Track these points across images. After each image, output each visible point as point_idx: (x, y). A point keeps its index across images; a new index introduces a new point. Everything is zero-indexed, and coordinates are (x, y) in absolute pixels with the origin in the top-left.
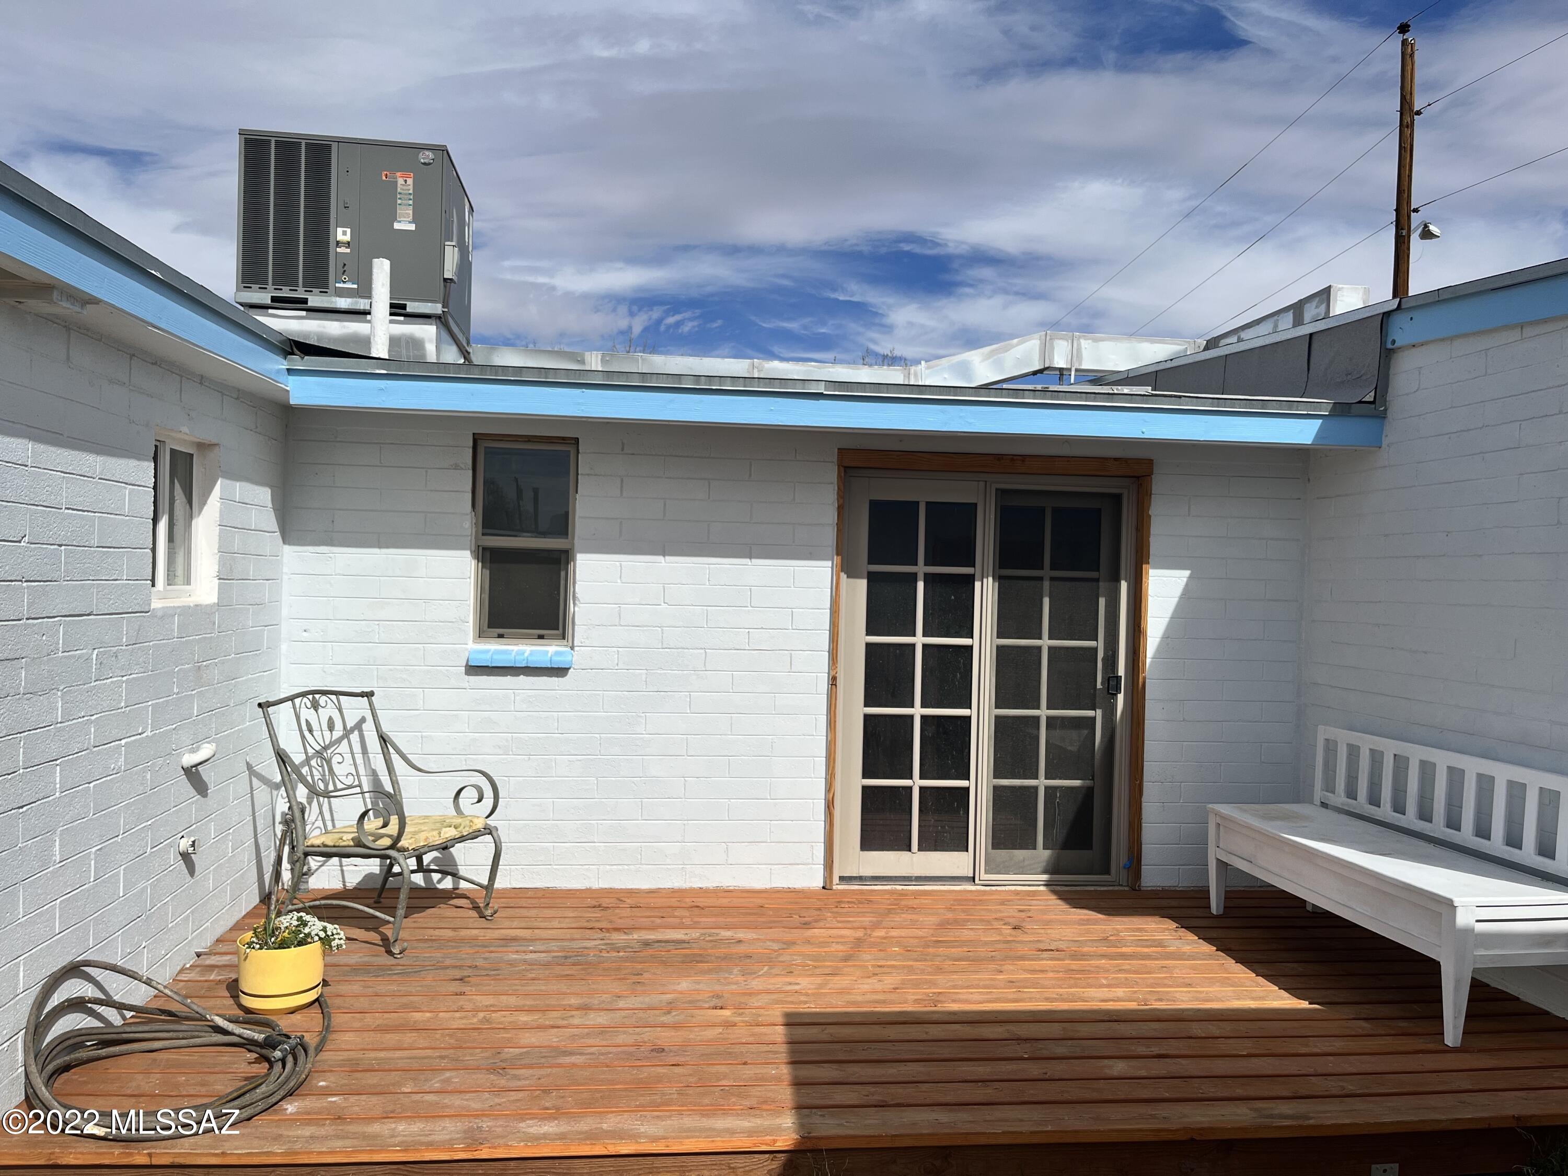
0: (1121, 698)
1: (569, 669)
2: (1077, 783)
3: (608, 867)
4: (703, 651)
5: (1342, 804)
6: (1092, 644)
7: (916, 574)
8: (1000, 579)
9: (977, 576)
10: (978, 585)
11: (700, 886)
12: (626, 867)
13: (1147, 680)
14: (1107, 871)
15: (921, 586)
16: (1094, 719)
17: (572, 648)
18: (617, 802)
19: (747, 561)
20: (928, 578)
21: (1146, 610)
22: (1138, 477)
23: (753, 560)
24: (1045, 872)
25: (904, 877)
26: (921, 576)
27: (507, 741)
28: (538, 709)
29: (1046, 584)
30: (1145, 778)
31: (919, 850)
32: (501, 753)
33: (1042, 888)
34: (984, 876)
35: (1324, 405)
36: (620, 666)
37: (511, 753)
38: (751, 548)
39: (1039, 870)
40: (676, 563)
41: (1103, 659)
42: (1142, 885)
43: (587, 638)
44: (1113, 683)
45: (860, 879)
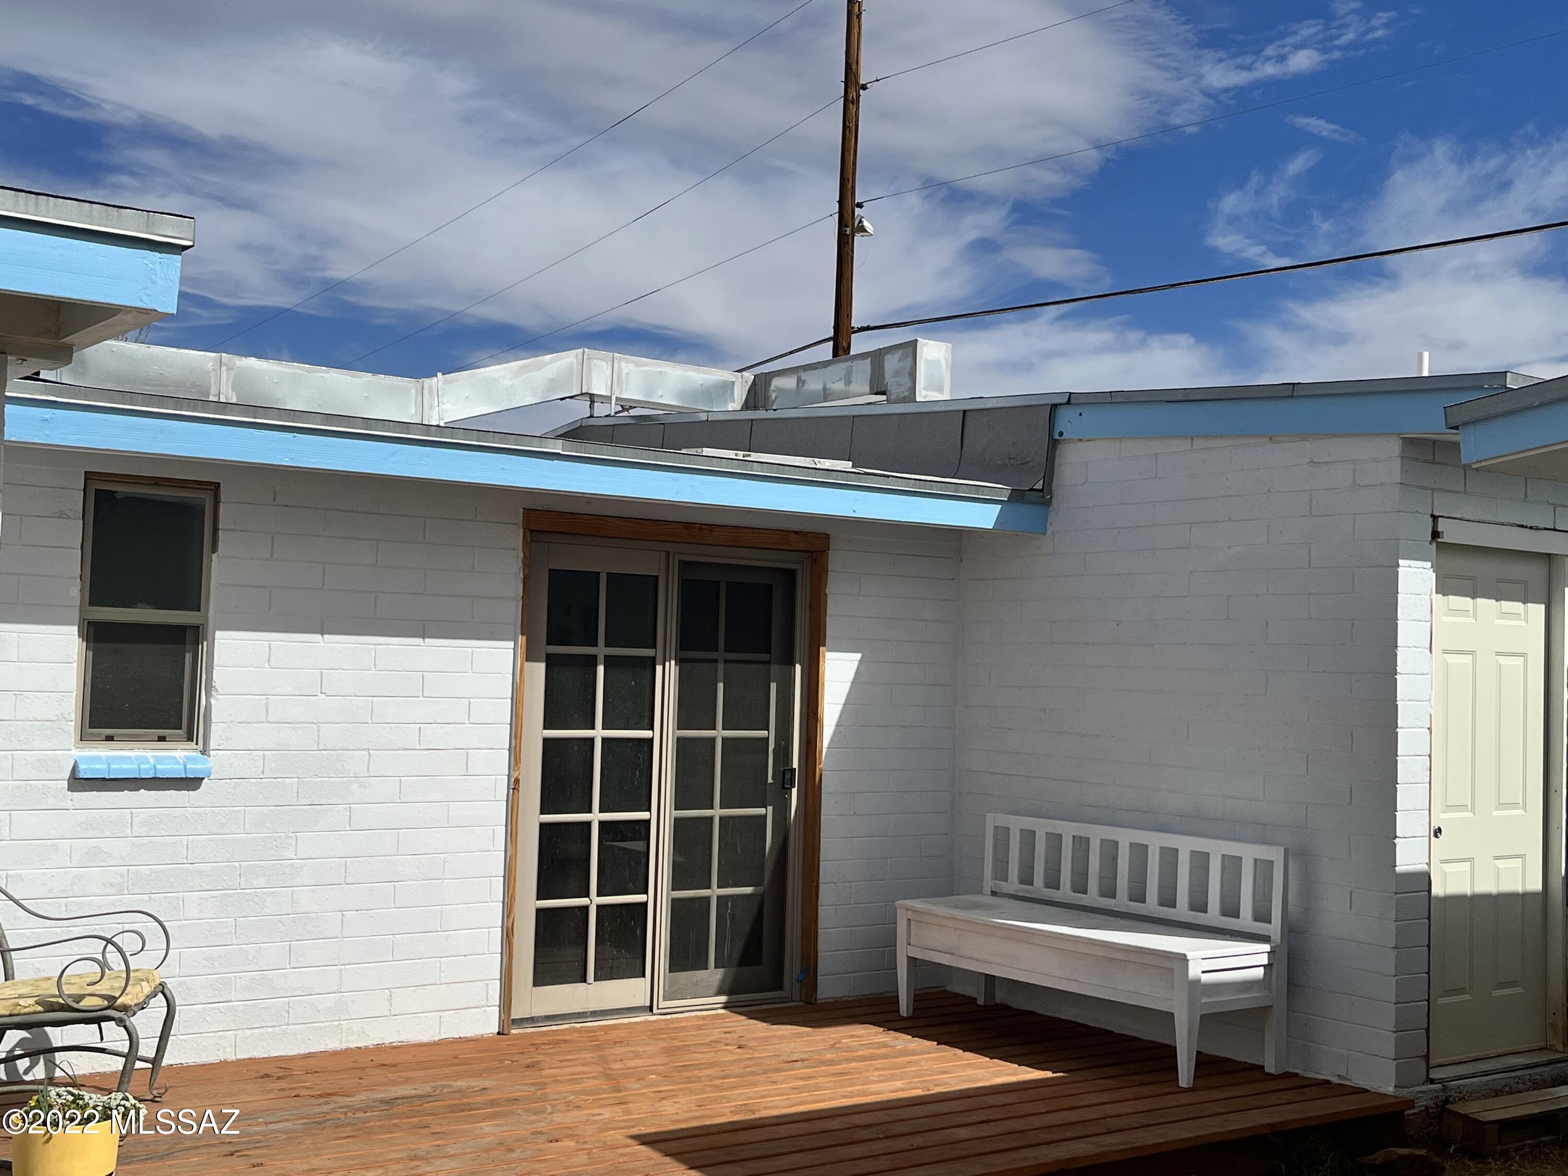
0: (794, 791)
1: (203, 779)
2: (748, 890)
3: (247, 1031)
4: (366, 753)
5: (1017, 891)
6: (763, 733)
7: (596, 656)
8: (680, 661)
9: (659, 658)
10: (659, 669)
11: (358, 1045)
12: (270, 1030)
13: (823, 772)
14: (779, 986)
15: (601, 669)
16: (764, 817)
17: (204, 752)
18: (260, 948)
19: (419, 641)
20: (610, 663)
21: (823, 695)
22: (812, 552)
23: (426, 640)
24: (719, 993)
25: (579, 1013)
26: (601, 659)
27: (122, 876)
28: (163, 833)
29: (721, 667)
30: (821, 880)
31: (595, 980)
32: (115, 892)
33: (723, 1011)
34: (663, 1004)
35: (1003, 490)
36: (268, 773)
37: (126, 892)
38: (424, 625)
39: (714, 991)
40: (337, 642)
41: (774, 750)
42: (818, 998)
43: (227, 739)
44: (785, 777)
45: (532, 1020)
